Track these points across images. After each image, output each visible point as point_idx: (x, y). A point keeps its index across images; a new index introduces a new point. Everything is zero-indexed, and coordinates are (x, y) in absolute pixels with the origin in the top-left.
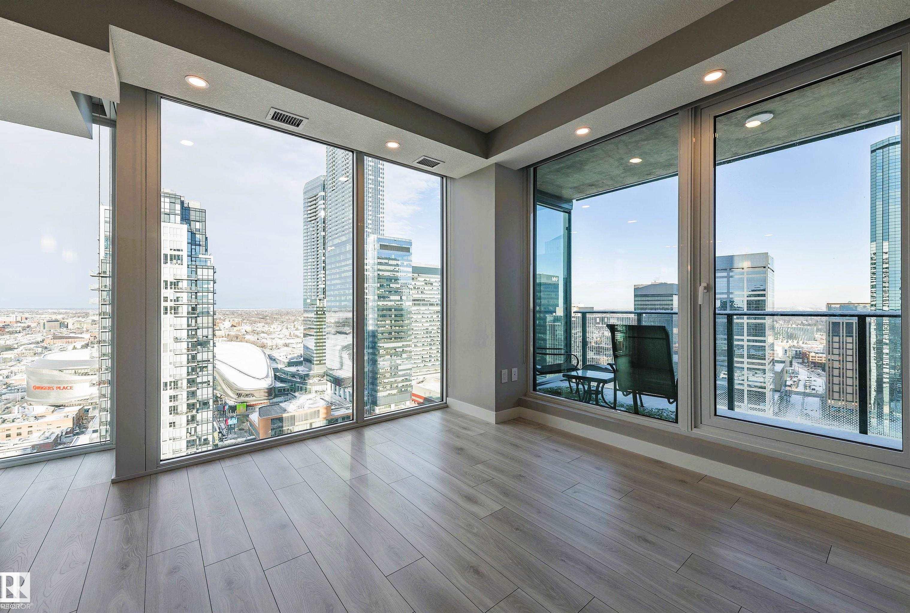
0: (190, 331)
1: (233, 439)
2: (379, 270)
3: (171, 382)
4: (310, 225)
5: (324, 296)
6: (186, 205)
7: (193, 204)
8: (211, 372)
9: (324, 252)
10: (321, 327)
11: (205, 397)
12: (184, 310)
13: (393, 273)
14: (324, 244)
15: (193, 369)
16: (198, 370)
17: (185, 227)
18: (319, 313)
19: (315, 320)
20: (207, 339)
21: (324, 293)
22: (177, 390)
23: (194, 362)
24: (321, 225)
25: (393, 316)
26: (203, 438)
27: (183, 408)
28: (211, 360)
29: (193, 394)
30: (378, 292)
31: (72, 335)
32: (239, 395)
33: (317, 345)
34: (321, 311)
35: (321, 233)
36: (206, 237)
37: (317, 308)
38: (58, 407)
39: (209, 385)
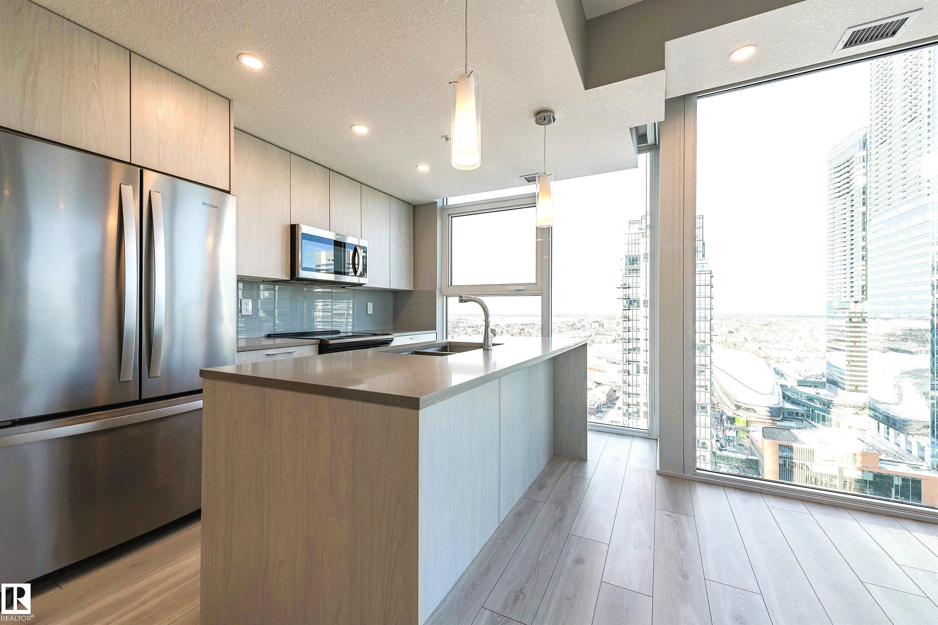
1: (732, 452)
4: (839, 202)
5: (864, 297)
8: (708, 377)
9: (864, 234)
10: (858, 339)
11: (703, 401)
14: (864, 224)
18: (854, 320)
19: (848, 329)
20: (704, 343)
21: (864, 292)
24: (858, 199)
28: (709, 366)
31: (606, 333)
32: (738, 407)
33: (851, 363)
34: (859, 317)
35: (859, 209)
36: (704, 243)
37: (851, 313)
38: (598, 384)
39: (706, 389)
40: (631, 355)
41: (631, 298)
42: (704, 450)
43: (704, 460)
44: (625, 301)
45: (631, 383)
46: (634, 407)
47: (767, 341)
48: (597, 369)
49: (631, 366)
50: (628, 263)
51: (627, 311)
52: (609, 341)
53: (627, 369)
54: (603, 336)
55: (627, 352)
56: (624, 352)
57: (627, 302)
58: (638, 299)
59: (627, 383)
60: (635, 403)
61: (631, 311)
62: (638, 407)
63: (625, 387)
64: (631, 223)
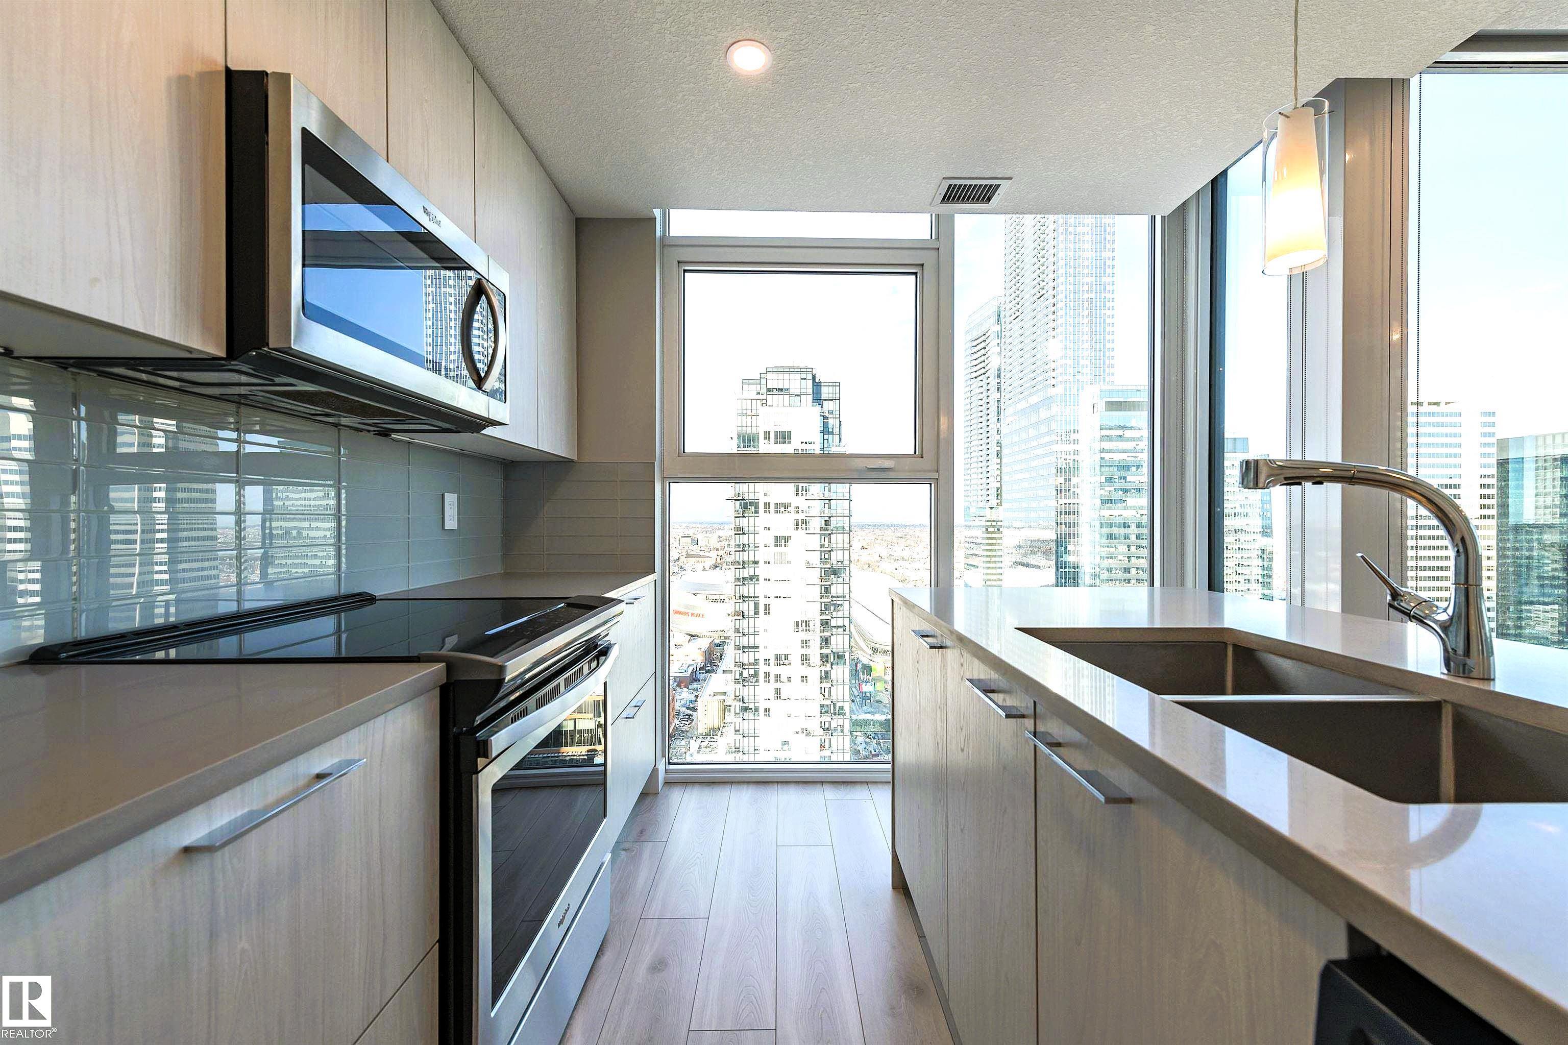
0: (823, 554)
1: (869, 713)
2: (1103, 450)
3: (802, 622)
4: (976, 383)
5: (999, 501)
6: (817, 380)
7: (824, 376)
8: (847, 613)
9: (999, 426)
10: (993, 553)
11: (840, 648)
12: (815, 525)
13: (1134, 454)
14: (999, 413)
15: (827, 607)
16: (832, 608)
17: (818, 409)
18: (989, 530)
19: (984, 541)
20: (842, 565)
21: (999, 495)
22: (810, 634)
23: (827, 597)
24: (993, 382)
25: (1133, 537)
26: (838, 705)
27: (815, 659)
28: (847, 596)
29: (826, 641)
30: (1102, 492)
31: (702, 553)
32: (875, 650)
33: (988, 583)
34: (994, 526)
35: (995, 395)
36: (840, 422)
37: (988, 521)
38: (692, 636)
39: (845, 630)
40: (746, 587)
41: (746, 498)
42: (842, 717)
43: (842, 731)
44: (738, 503)
45: (746, 631)
46: (750, 667)
47: (903, 559)
48: (691, 612)
49: (746, 604)
50: (742, 445)
51: (741, 519)
52: (707, 568)
53: (741, 609)
54: (698, 559)
55: (741, 583)
56: (736, 583)
57: (740, 505)
58: (756, 501)
59: (741, 631)
60: (752, 661)
61: (746, 520)
62: (756, 667)
63: (737, 638)
64: (745, 382)
